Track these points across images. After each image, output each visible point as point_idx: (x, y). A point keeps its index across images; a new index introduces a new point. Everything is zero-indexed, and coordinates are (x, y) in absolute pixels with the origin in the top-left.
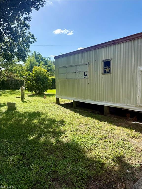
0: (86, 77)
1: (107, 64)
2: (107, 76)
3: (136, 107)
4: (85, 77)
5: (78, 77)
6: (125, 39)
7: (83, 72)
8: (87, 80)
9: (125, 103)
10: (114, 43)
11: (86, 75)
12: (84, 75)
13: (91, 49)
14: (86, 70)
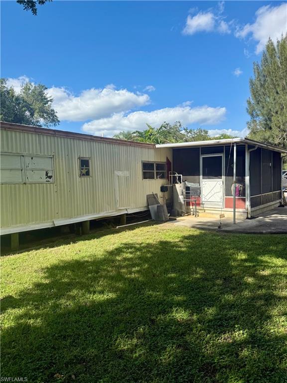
0: (51, 180)
1: (84, 163)
2: (85, 179)
3: (116, 211)
4: (48, 179)
5: (30, 180)
6: (102, 139)
7: (42, 170)
8: (52, 184)
9: (106, 211)
10: (93, 139)
11: (50, 177)
12: (45, 176)
13: (57, 133)
14: (49, 168)
